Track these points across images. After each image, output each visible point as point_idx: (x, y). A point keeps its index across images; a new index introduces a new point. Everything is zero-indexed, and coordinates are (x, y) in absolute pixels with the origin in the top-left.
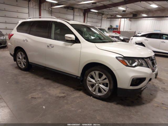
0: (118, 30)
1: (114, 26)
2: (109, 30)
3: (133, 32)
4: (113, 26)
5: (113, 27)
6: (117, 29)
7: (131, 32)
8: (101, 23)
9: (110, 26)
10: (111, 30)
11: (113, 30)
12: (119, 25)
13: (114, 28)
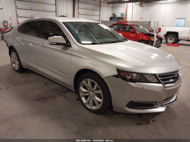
0: (125, 21)
1: (118, 15)
2: (112, 20)
3: (146, 22)
4: (116, 14)
5: (116, 17)
6: (123, 18)
7: (144, 22)
8: (100, 10)
9: (113, 14)
10: (114, 20)
11: (117, 20)
12: (125, 13)
13: (119, 18)
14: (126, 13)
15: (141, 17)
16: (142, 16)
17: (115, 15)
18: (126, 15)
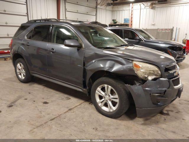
1: (121, 21)
4: (117, 20)
5: (117, 23)
6: (127, 25)
8: (96, 14)
9: (113, 20)
13: (121, 25)
14: (132, 18)
15: (153, 24)
16: (154, 22)
17: (115, 22)
18: (132, 21)
